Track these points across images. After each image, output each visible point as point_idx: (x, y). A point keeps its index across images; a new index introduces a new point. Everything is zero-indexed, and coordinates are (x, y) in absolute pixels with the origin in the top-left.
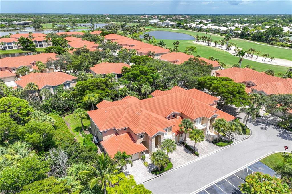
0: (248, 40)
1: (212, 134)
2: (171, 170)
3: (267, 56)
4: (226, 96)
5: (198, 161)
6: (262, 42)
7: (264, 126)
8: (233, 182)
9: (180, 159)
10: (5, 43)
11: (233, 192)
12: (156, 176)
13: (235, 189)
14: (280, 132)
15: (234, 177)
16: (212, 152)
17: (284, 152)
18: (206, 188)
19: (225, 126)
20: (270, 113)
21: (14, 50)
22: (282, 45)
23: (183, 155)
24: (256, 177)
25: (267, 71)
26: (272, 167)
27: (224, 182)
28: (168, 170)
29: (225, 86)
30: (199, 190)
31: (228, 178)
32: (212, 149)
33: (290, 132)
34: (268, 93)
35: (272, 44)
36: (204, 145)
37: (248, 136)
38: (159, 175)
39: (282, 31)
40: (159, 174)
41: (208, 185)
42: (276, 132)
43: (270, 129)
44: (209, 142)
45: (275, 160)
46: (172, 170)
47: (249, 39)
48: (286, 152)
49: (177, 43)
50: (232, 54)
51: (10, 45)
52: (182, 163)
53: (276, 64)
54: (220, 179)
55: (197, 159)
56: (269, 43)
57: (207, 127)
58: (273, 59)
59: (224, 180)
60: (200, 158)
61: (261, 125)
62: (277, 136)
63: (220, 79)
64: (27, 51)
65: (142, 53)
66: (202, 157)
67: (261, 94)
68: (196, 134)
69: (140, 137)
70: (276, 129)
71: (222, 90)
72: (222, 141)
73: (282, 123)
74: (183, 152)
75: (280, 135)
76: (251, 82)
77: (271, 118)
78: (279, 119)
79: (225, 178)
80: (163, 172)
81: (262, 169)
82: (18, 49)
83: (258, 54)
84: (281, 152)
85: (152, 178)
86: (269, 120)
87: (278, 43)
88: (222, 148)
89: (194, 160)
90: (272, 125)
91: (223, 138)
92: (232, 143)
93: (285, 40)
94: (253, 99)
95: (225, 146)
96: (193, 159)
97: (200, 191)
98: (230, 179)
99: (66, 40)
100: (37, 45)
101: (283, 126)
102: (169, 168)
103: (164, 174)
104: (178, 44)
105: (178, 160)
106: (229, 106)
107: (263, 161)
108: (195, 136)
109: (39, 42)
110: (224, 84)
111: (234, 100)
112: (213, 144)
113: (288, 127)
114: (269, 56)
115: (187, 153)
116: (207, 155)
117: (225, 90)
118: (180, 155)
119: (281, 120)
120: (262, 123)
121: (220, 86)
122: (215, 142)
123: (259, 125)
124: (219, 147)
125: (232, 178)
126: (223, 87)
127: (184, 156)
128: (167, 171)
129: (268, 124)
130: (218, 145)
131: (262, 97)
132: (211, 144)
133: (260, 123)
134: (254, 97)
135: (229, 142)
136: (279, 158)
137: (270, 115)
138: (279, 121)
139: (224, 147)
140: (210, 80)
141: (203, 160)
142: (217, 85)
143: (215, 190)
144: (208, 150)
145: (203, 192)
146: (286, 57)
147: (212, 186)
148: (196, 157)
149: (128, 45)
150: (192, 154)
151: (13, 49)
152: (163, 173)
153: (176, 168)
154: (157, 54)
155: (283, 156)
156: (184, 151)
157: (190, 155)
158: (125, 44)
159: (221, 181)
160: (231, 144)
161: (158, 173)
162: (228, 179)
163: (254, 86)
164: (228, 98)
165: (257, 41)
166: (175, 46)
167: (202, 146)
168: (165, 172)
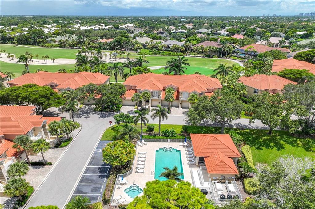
0: (15, 45)
1: (50, 141)
3: (47, 57)
4: (42, 102)
5: (55, 168)
6: (31, 45)
7: (86, 116)
8: (94, 164)
9: (36, 178)
11: (99, 170)
12: (23, 207)
13: (99, 168)
14: (99, 115)
15: (92, 161)
16: (62, 155)
17: (110, 126)
18: (79, 181)
19: (60, 126)
20: (84, 104)
22: (52, 46)
23: (36, 173)
24: (109, 147)
25: (59, 70)
26: (110, 139)
27: (88, 169)
28: (32, 193)
29: (34, 92)
30: (74, 187)
31: (88, 164)
32: (59, 153)
33: (105, 112)
34: (74, 88)
35: (43, 46)
36: (50, 153)
37: (80, 128)
38: (25, 205)
39: (44, 32)
40: (25, 203)
41: (78, 179)
42: (97, 116)
43: (91, 115)
44: (53, 148)
45: (109, 134)
46: (35, 191)
47: (15, 43)
48: (112, 126)
50: (7, 62)
52: (41, 179)
53: (59, 63)
54: (84, 169)
55: (53, 168)
56: (39, 45)
57: (42, 136)
58: (54, 60)
59: (87, 167)
60: (54, 165)
61: (83, 116)
62: (99, 118)
63: (24, 87)
66: (56, 164)
67: (69, 91)
68: (39, 145)
70: (95, 113)
71: (33, 97)
72: (63, 142)
73: (96, 108)
75: (101, 117)
76: (53, 83)
77: (87, 108)
78: (92, 106)
79: (87, 165)
80: (28, 199)
81: (105, 144)
83: (37, 57)
84: (109, 127)
86: (86, 110)
87: (47, 45)
88: (67, 147)
89: (51, 170)
90: (91, 112)
91: (62, 139)
92: (72, 139)
93: (52, 41)
94: (65, 97)
95: (69, 144)
96: (49, 170)
97: (76, 187)
98: (91, 164)
101: (98, 110)
102: (31, 192)
103: (30, 200)
105: (34, 180)
106: (45, 112)
107: (103, 139)
108: (40, 147)
110: (32, 91)
111: (51, 102)
112: (57, 148)
113: (101, 109)
114: (49, 57)
115: (39, 168)
116: (59, 159)
117: (37, 96)
118: (33, 175)
119: (94, 106)
120: (83, 114)
121: (30, 94)
122: (57, 145)
123: (82, 116)
124: (64, 148)
125: (92, 162)
126: (33, 93)
127: (38, 172)
128: (31, 195)
129: (87, 113)
130: (62, 147)
131: (72, 92)
132: (56, 149)
133: (82, 114)
134: (65, 95)
135: (69, 139)
136: (110, 132)
137: (84, 106)
138: (94, 107)
140: (13, 91)
141: (59, 165)
142: (25, 94)
143: (86, 178)
144: (56, 156)
145: (78, 186)
146: (63, 57)
147: (82, 178)
148: (51, 166)
150: (45, 166)
153: (39, 187)
155: (112, 129)
156: (35, 169)
157: (43, 168)
159: (86, 170)
161: (23, 203)
162: (90, 165)
163: (57, 86)
164: (44, 102)
165: (25, 44)
167: (49, 155)
168: (30, 197)
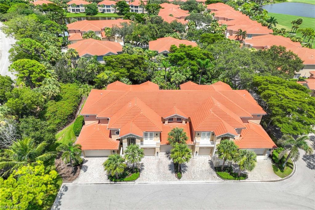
2: (131, 182)
9: (154, 174)
10: (104, 6)
12: (110, 183)
21: (111, 14)
23: (162, 171)
28: (128, 181)
32: (205, 177)
37: (281, 179)
38: (114, 183)
44: (212, 167)
46: (133, 182)
49: (299, 22)
51: (108, 8)
52: (152, 179)
55: (177, 182)
57: (215, 146)
64: (121, 16)
65: (232, 31)
66: (182, 182)
69: (115, 133)
72: (230, 172)
74: (166, 168)
80: (120, 181)
82: (114, 13)
85: (104, 183)
88: (221, 180)
89: (170, 182)
95: (228, 179)
96: (170, 180)
99: (160, 6)
100: (133, 10)
102: (131, 179)
104: (300, 24)
105: (151, 173)
109: (135, 7)
112: (215, 171)
115: (170, 170)
116: (191, 182)
118: (159, 169)
122: (219, 169)
124: (218, 178)
127: (163, 172)
128: (126, 181)
130: (218, 175)
132: (212, 170)
139: (225, 181)
141: (181, 186)
144: (199, 176)
148: (176, 179)
149: (225, 19)
150: (175, 173)
151: (110, 12)
152: (120, 183)
153: (140, 182)
154: (251, 35)
156: (168, 167)
157: (170, 173)
158: (223, 17)
160: (241, 181)
161: (114, 180)
166: (294, 27)
168: (123, 182)
